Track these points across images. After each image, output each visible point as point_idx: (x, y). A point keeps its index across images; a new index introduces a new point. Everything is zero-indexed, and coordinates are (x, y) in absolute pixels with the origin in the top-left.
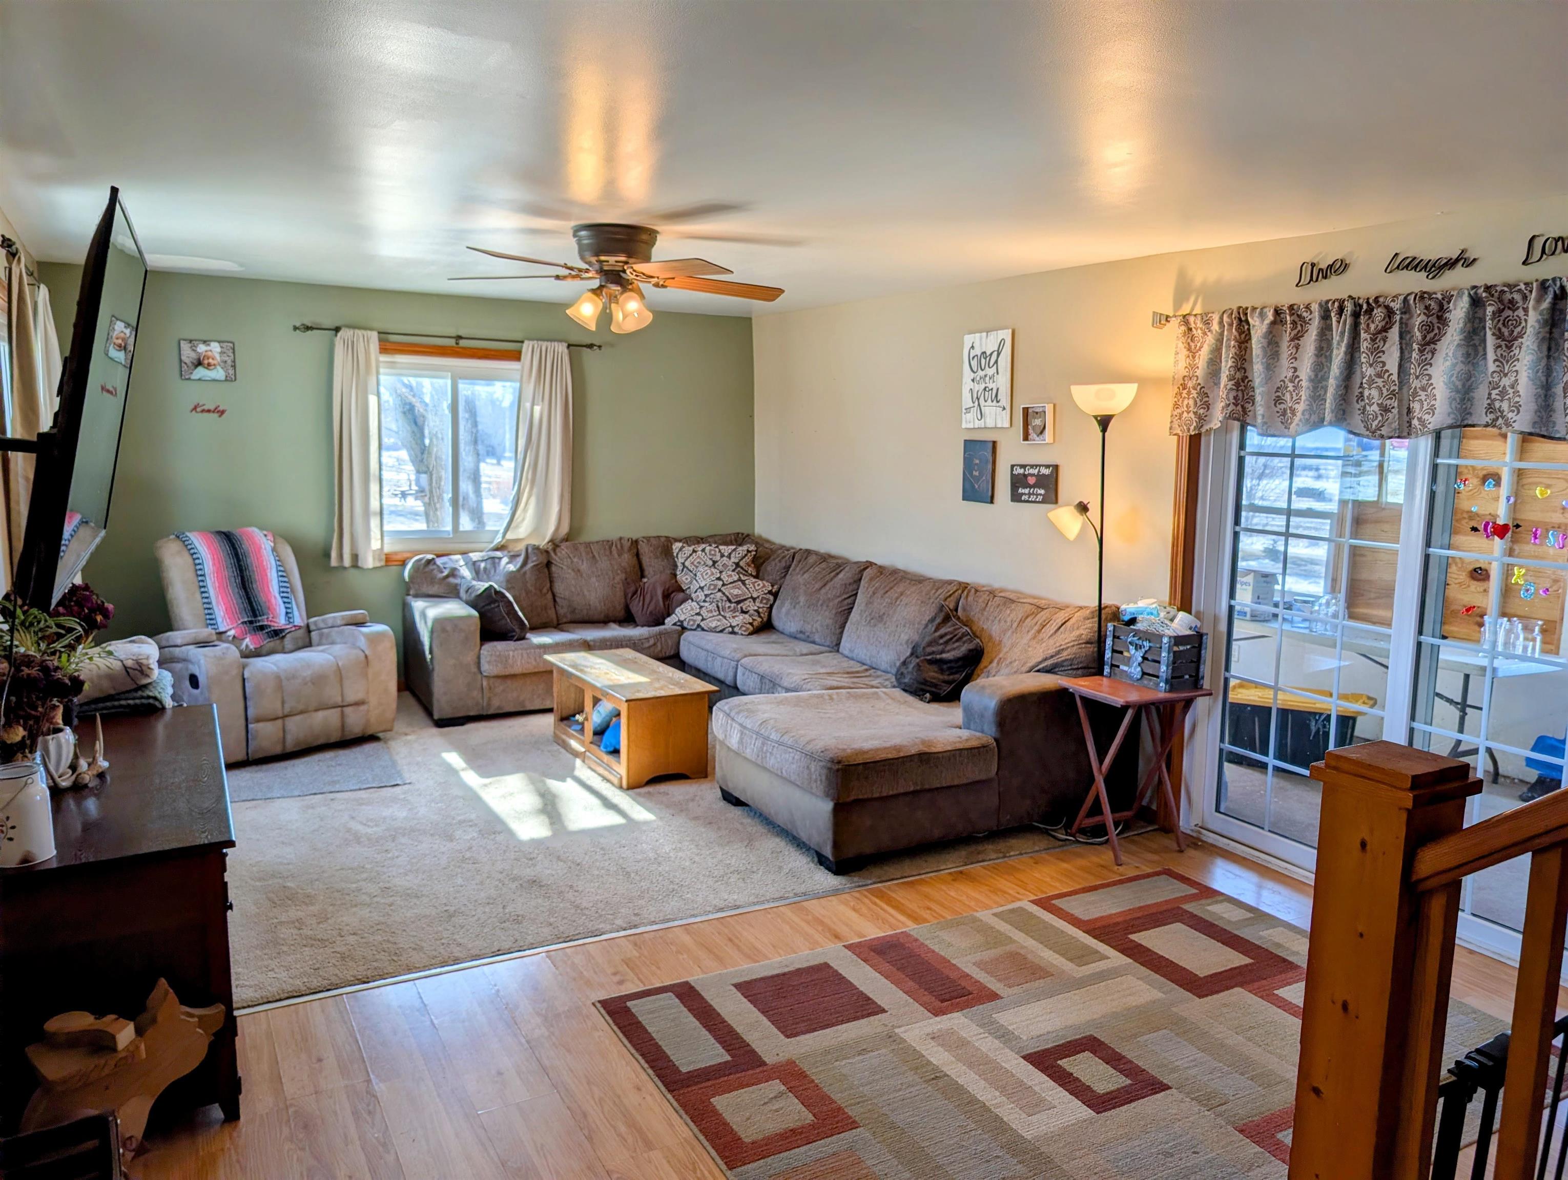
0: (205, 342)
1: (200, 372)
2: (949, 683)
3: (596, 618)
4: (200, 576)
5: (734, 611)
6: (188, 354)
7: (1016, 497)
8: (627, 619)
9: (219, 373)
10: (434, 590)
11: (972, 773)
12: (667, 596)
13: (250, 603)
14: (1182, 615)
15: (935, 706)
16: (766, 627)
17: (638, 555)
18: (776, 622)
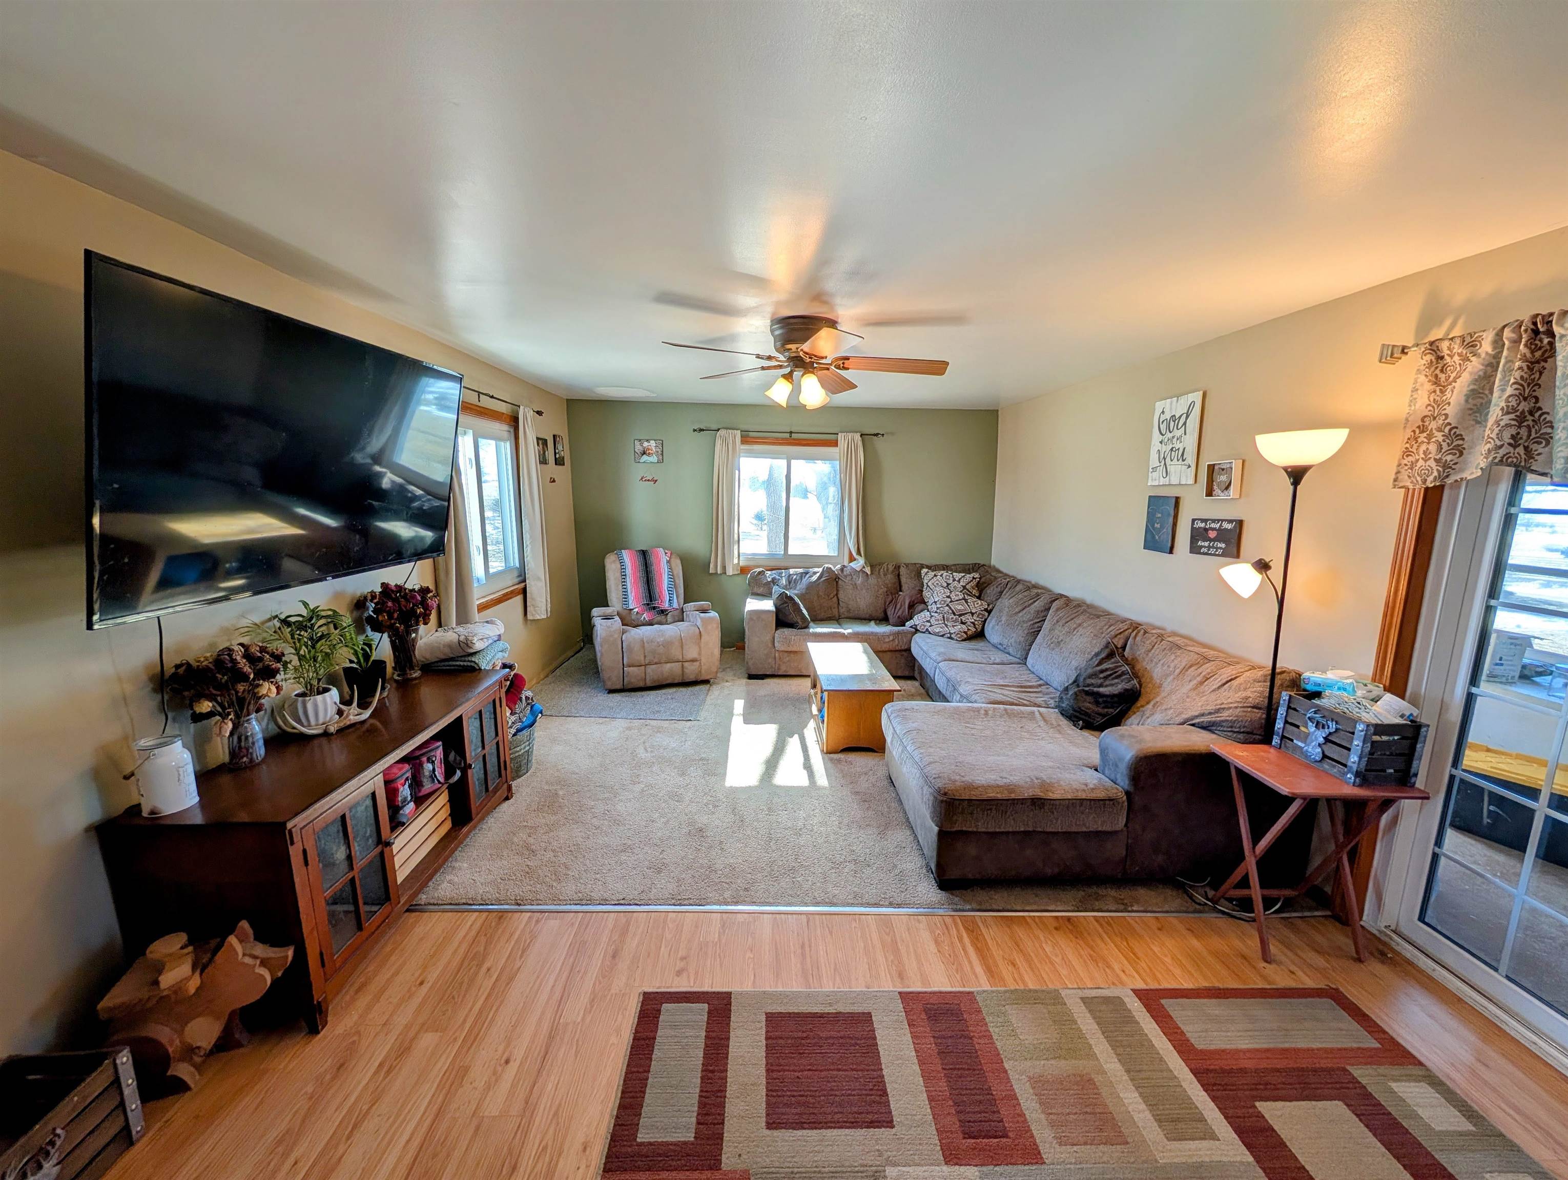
0: (647, 441)
1: (645, 458)
2: (1103, 716)
3: (864, 616)
4: (624, 576)
5: (956, 621)
6: (639, 448)
7: (1195, 549)
8: (884, 619)
9: (654, 459)
10: (761, 590)
11: (1093, 823)
12: (912, 606)
13: (650, 593)
14: (1388, 697)
15: (1086, 733)
16: (979, 635)
17: (899, 575)
18: (987, 634)
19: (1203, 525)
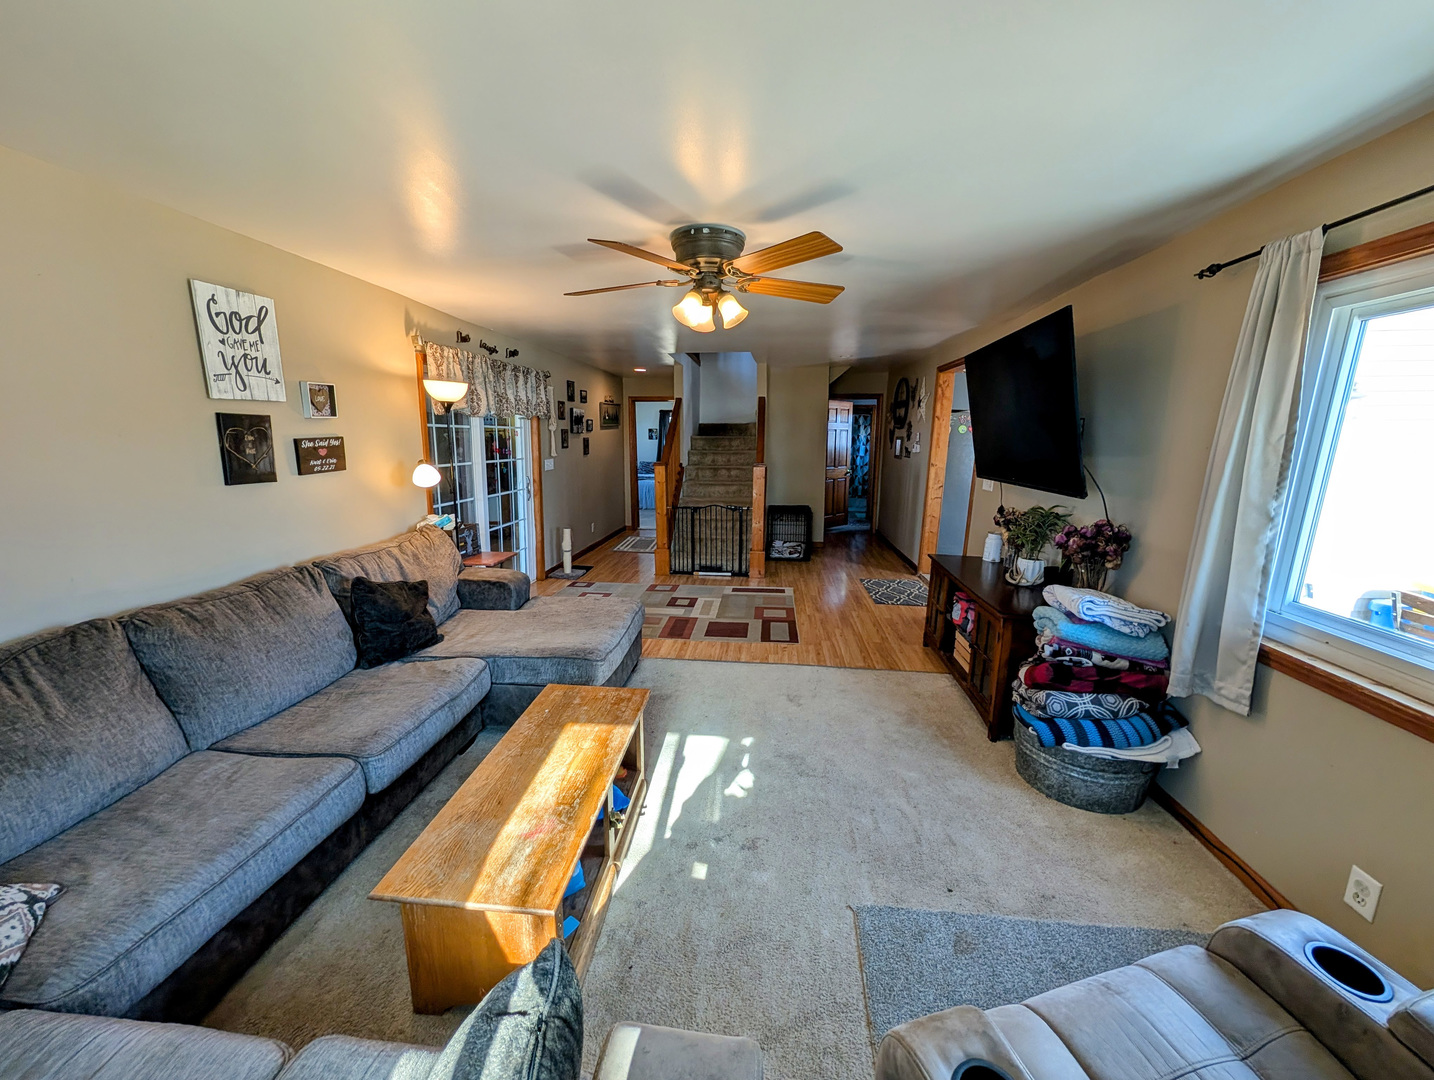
7: (304, 470)
19: (311, 444)
